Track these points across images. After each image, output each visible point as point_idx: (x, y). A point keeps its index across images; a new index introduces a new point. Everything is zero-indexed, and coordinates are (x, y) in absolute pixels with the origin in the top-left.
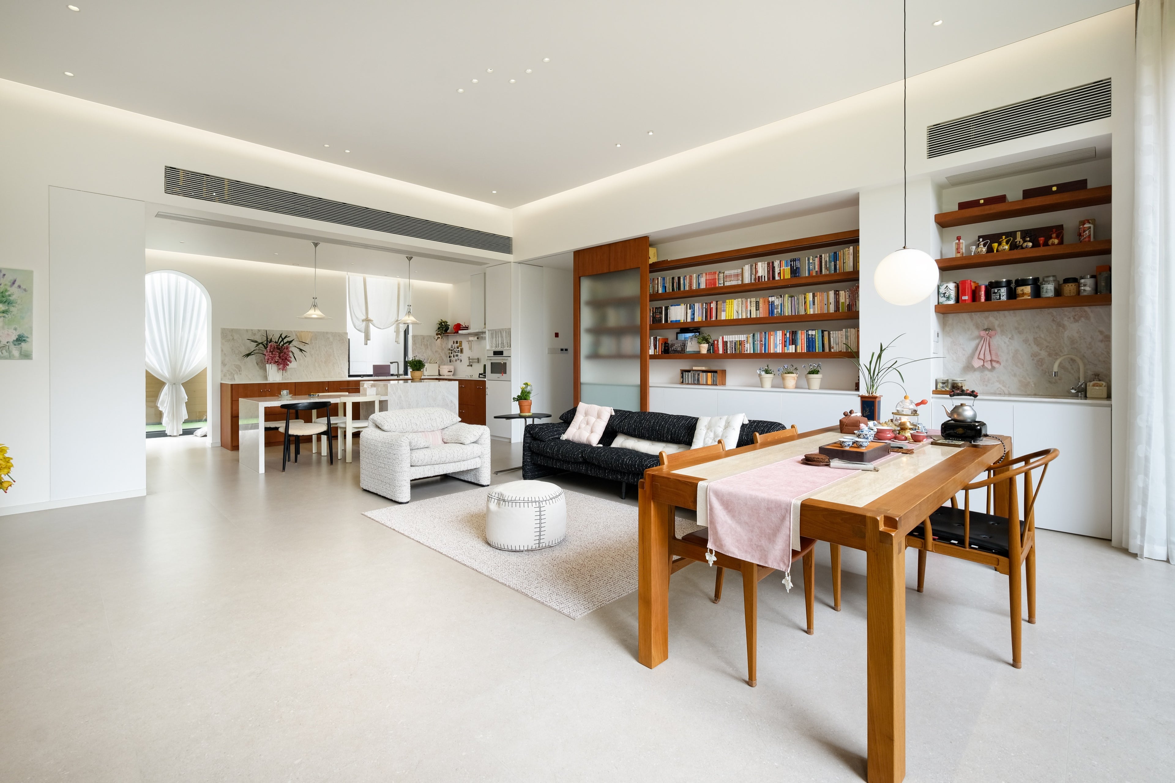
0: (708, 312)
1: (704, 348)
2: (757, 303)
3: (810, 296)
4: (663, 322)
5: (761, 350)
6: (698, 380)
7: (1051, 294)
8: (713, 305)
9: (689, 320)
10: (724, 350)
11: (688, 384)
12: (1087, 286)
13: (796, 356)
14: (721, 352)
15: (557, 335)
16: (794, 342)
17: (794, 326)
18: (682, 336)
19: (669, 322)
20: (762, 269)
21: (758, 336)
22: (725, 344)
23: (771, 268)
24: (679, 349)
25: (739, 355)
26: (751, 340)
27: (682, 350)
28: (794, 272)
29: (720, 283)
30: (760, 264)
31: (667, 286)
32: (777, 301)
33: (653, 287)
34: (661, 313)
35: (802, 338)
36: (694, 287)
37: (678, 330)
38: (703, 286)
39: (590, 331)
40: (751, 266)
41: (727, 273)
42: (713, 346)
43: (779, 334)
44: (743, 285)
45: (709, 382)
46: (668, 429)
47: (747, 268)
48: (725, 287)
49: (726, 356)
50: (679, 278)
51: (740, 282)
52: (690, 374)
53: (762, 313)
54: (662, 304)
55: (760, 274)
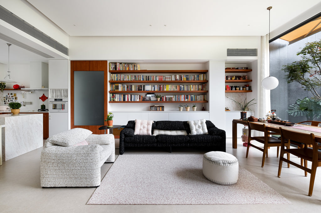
0: (160, 88)
1: (159, 99)
2: (176, 87)
3: (191, 86)
4: (142, 90)
5: (177, 100)
6: (157, 109)
7: (242, 90)
9: (153, 90)
10: (165, 100)
11: (153, 111)
12: (247, 88)
13: (188, 102)
14: (164, 101)
16: (187, 98)
17: (187, 94)
18: (148, 95)
19: (145, 90)
21: (176, 96)
22: (166, 98)
23: (181, 77)
24: (148, 99)
25: (170, 101)
26: (174, 97)
28: (187, 79)
29: (164, 80)
30: (177, 75)
31: (144, 78)
32: (182, 87)
33: (138, 78)
34: (142, 87)
35: (189, 97)
36: (154, 80)
37: (147, 93)
38: (158, 80)
40: (174, 76)
41: (166, 77)
42: (161, 98)
43: (183, 96)
44: (171, 81)
45: (161, 110)
49: (166, 102)
50: (149, 76)
52: (153, 107)
53: (178, 89)
54: (143, 84)
55: (177, 78)
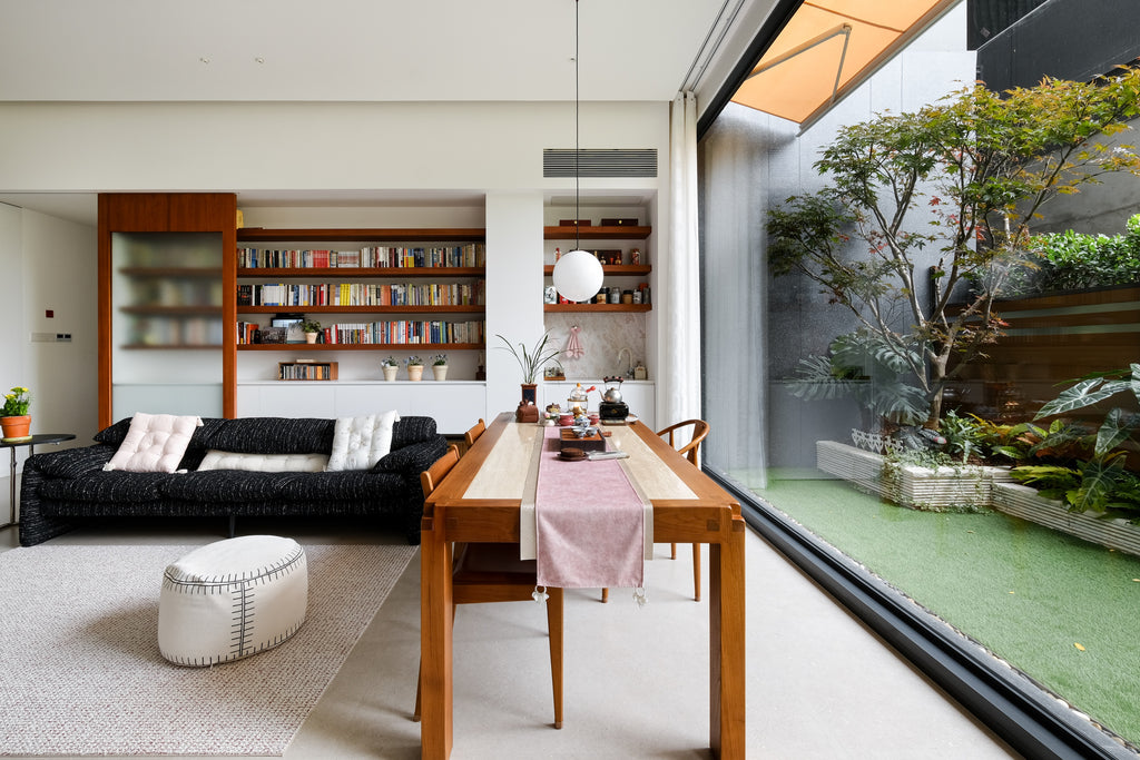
0: (317, 296)
1: (312, 337)
2: (378, 291)
3: (434, 287)
4: (253, 304)
5: (382, 340)
6: (304, 374)
7: (617, 301)
8: (324, 289)
9: (291, 304)
10: (337, 340)
11: (290, 380)
12: (638, 296)
13: (420, 347)
14: (334, 342)
15: (50, 314)
16: (418, 333)
17: (418, 317)
18: (280, 323)
19: (262, 304)
20: (383, 255)
21: (379, 326)
22: (339, 333)
23: (394, 255)
24: (276, 338)
25: (356, 345)
26: (371, 329)
27: (280, 339)
28: (418, 261)
29: (332, 264)
30: (381, 249)
31: (259, 260)
32: (400, 291)
33: (238, 261)
34: (250, 293)
35: (426, 328)
36: (298, 265)
37: (273, 315)
38: (310, 265)
39: (128, 311)
40: (371, 250)
41: (342, 253)
42: (322, 334)
43: (403, 324)
44: (361, 269)
45: (320, 376)
46: (293, 438)
47: (366, 251)
48: (338, 269)
49: (340, 346)
50: (277, 253)
51: (357, 266)
52: (292, 368)
53: (383, 301)
54: (253, 283)
55: (381, 259)
